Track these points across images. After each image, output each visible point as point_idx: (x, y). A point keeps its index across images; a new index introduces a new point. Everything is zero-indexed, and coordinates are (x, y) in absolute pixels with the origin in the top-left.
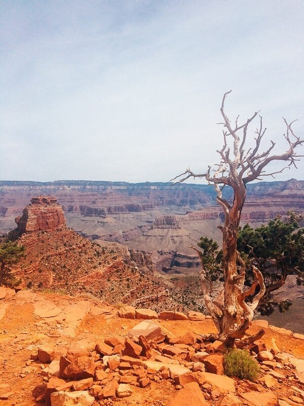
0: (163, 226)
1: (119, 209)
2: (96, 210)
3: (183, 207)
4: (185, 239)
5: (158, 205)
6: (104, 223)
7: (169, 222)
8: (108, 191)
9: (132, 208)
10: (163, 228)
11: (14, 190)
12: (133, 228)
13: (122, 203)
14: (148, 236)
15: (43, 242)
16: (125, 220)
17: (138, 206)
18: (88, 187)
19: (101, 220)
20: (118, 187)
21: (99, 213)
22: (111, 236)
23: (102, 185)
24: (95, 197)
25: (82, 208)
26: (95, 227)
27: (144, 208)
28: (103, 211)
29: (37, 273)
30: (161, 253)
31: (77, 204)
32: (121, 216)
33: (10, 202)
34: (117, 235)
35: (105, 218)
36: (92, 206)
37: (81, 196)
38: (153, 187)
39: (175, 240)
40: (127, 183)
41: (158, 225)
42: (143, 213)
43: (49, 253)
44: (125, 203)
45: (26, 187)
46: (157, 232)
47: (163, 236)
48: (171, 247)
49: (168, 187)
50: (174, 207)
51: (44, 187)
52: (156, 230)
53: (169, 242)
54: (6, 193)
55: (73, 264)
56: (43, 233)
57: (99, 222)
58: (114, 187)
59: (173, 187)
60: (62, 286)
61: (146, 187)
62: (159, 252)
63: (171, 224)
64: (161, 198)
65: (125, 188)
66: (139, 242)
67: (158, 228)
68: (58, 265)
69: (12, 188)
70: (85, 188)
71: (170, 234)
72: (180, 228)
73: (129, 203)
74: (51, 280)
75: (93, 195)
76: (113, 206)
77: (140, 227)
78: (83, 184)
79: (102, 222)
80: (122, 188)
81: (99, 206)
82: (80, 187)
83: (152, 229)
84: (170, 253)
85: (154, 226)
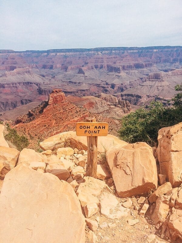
0: (153, 80)
1: (130, 67)
2: (115, 68)
3: (174, 64)
4: (166, 88)
5: (156, 63)
6: (119, 76)
7: (157, 77)
8: (125, 54)
9: (138, 66)
10: (153, 81)
11: (72, 55)
12: (136, 79)
13: (132, 63)
14: (143, 86)
15: (55, 108)
16: (133, 74)
17: (142, 64)
18: (113, 52)
19: (117, 74)
20: (132, 51)
21: (117, 70)
22: (122, 84)
23: (122, 50)
24: (116, 59)
25: (108, 66)
26: (114, 79)
27: (146, 66)
28: (119, 69)
29: (49, 121)
30: (148, 96)
31: (105, 64)
32: (131, 71)
33: (69, 63)
34: (126, 84)
35: (120, 73)
36: (114, 66)
37: (108, 58)
38: (155, 50)
39: (159, 89)
40: (138, 48)
41: (149, 79)
42: (145, 69)
43: (56, 113)
44: (134, 62)
45: (78, 53)
46: (148, 83)
47: (152, 86)
48: (156, 92)
49: (166, 50)
50: (168, 64)
51: (88, 52)
52: (148, 82)
53: (155, 90)
54: (68, 57)
55: (65, 117)
56: (55, 104)
57: (116, 76)
58: (130, 51)
59: (170, 50)
60: (57, 126)
61: (150, 50)
62: (147, 96)
63: (158, 79)
64: (160, 58)
65: (137, 51)
66: (137, 89)
67: (150, 81)
68: (59, 117)
69: (71, 53)
70: (111, 52)
71: (156, 85)
72: (163, 81)
73: (136, 62)
74: (54, 124)
75: (115, 58)
76: (126, 65)
77: (141, 79)
78: (110, 49)
79: (118, 76)
80: (135, 51)
81: (118, 65)
82: (108, 51)
83: (146, 81)
84: (154, 96)
85: (147, 80)
